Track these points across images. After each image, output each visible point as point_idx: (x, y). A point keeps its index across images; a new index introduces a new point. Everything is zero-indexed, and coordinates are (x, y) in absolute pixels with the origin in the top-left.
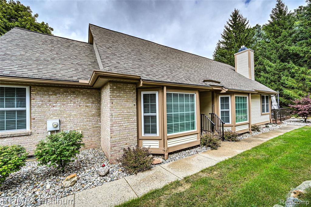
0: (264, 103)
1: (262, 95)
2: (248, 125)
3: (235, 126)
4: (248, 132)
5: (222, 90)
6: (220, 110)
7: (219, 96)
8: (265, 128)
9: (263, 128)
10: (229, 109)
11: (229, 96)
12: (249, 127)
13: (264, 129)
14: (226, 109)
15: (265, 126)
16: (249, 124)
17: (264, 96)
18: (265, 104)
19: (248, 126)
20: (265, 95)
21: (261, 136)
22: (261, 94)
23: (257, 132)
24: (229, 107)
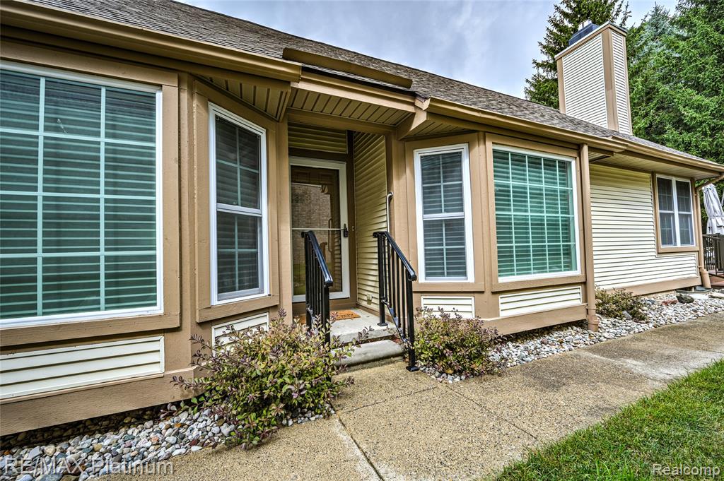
0: (671, 208)
1: (658, 176)
2: (580, 289)
3: (493, 293)
4: (581, 324)
5: (414, 114)
6: (420, 218)
7: (415, 151)
8: (673, 303)
9: (666, 303)
10: (462, 210)
11: (462, 148)
12: (586, 299)
13: (669, 311)
14: (447, 211)
15: (674, 296)
16: (584, 283)
17: (670, 181)
18: (676, 212)
19: (578, 296)
20: (674, 180)
21: (640, 345)
22: (653, 173)
23: (630, 322)
24: (462, 205)
